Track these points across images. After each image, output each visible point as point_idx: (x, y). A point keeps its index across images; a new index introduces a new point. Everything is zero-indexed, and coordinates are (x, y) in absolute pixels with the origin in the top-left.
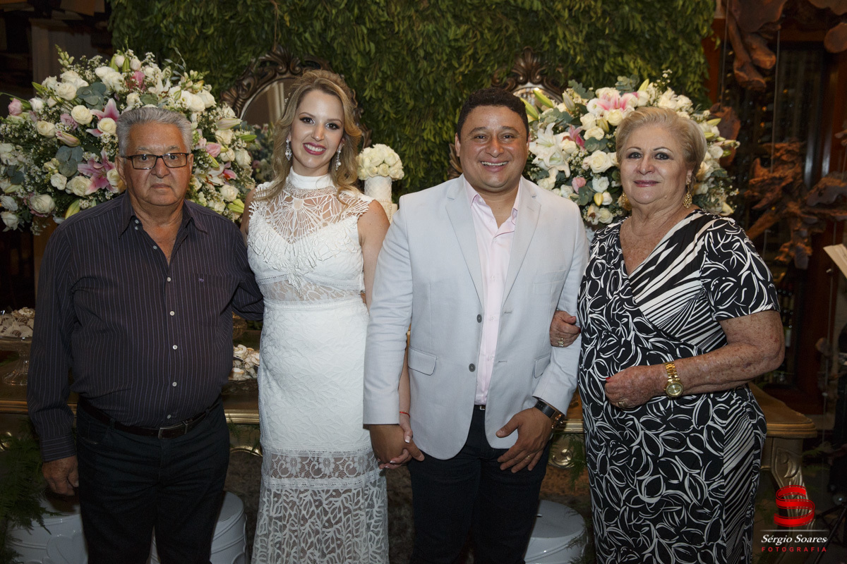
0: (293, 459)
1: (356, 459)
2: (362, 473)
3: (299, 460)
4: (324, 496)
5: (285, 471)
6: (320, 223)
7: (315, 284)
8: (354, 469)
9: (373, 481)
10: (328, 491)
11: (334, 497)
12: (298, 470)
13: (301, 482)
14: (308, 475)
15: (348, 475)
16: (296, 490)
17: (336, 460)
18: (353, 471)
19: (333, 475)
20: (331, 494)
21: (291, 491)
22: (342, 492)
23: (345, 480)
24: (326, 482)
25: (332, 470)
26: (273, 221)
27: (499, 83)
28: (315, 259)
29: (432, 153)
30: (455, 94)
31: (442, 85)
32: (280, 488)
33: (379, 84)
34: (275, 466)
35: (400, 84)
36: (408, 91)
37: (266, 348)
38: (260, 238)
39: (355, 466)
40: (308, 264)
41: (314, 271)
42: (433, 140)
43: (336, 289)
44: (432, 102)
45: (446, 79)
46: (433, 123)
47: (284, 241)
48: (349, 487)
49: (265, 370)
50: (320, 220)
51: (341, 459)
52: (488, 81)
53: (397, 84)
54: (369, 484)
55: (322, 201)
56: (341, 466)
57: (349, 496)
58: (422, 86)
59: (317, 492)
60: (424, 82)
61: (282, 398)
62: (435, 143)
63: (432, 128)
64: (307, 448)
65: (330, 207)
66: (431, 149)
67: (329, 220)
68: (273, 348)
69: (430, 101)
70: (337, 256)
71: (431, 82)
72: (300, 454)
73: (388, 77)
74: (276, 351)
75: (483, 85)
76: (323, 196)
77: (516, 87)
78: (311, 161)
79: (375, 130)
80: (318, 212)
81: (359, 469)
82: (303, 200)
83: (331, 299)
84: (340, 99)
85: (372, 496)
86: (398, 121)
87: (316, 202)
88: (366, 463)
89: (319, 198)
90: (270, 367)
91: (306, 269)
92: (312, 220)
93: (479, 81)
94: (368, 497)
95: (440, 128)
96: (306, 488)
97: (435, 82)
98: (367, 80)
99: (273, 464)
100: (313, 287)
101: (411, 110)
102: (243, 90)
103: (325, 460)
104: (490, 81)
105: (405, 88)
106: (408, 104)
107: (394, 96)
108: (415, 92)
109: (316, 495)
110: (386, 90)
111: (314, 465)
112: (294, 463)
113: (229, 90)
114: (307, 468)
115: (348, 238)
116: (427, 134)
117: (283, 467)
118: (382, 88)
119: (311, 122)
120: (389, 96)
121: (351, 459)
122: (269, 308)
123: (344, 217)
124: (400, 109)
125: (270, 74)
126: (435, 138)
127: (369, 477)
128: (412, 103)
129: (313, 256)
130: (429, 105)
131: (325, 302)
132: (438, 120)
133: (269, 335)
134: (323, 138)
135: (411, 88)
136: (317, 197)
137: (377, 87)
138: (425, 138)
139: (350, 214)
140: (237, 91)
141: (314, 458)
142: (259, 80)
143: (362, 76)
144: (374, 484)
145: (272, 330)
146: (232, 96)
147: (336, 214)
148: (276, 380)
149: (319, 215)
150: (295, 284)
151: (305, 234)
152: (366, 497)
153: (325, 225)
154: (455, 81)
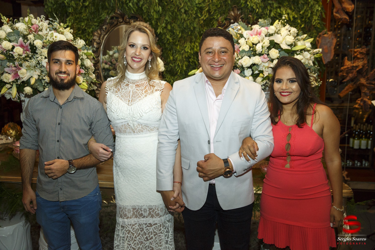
0: (129, 210)
1: (159, 209)
2: (162, 216)
3: (132, 210)
4: (145, 226)
5: (125, 215)
6: (144, 95)
7: (141, 125)
8: (158, 213)
9: (168, 220)
10: (146, 224)
11: (149, 227)
12: (131, 215)
13: (133, 221)
14: (136, 217)
15: (155, 216)
16: (131, 225)
17: (150, 209)
18: (158, 215)
19: (148, 216)
20: (148, 225)
21: (128, 225)
22: (153, 224)
23: (154, 219)
24: (145, 220)
25: (148, 214)
26: (120, 96)
27: (221, 23)
28: (142, 113)
29: (190, 58)
30: (199, 29)
31: (193, 25)
32: (123, 223)
33: (164, 26)
34: (121, 213)
35: (174, 26)
36: (178, 29)
37: (116, 156)
38: (114, 104)
39: (159, 212)
40: (139, 115)
41: (142, 118)
42: (190, 51)
43: (151, 127)
44: (190, 34)
45: (195, 23)
46: (190, 44)
47: (126, 105)
48: (156, 222)
49: (116, 167)
50: (143, 94)
51: (152, 209)
52: (216, 23)
53: (173, 25)
54: (166, 221)
55: (143, 84)
56: (152, 212)
57: (156, 226)
58: (184, 26)
59: (141, 224)
60: (185, 25)
61: (123, 180)
62: (191, 53)
63: (189, 46)
64: (135, 204)
65: (147, 88)
66: (190, 56)
67: (147, 93)
68: (120, 156)
69: (188, 33)
70: (153, 110)
71: (189, 24)
72: (132, 207)
73: (168, 23)
74: (121, 157)
75: (214, 25)
76: (143, 82)
77: (230, 25)
78: (135, 65)
79: (164, 47)
80: (142, 90)
81: (161, 214)
82: (134, 85)
83: (148, 132)
84: (148, 34)
85: (168, 227)
86: (174, 43)
87: (140, 85)
88: (164, 211)
89: (142, 84)
90: (118, 165)
91: (138, 118)
92: (140, 94)
93: (211, 23)
94: (166, 227)
95: (194, 46)
96: (135, 223)
97: (190, 24)
98: (159, 24)
99: (120, 212)
100: (140, 126)
101: (180, 38)
102: (103, 31)
103: (144, 209)
104: (217, 23)
105: (177, 28)
106: (178, 35)
107: (172, 31)
108: (182, 29)
109: (140, 226)
110: (168, 29)
111: (139, 212)
112: (129, 211)
113: (97, 31)
114: (136, 213)
115: (157, 101)
116: (187, 49)
117: (124, 213)
118: (166, 27)
119: (134, 47)
120: (170, 32)
121: (157, 209)
122: (118, 137)
123: (154, 92)
124: (175, 37)
125: (115, 23)
126: (191, 51)
127: (166, 218)
128: (180, 35)
129: (141, 111)
130: (188, 35)
131: (145, 133)
132: (193, 42)
133: (118, 150)
134: (140, 54)
135: (180, 28)
136: (141, 83)
137: (163, 28)
138: (186, 51)
139: (156, 90)
140: (101, 31)
141: (139, 208)
142: (110, 26)
143: (157, 23)
144: (169, 221)
145: (119, 148)
146: (98, 33)
147: (150, 90)
148: (121, 172)
149: (142, 91)
150: (132, 125)
151: (137, 101)
152: (165, 227)
153: (146, 96)
154: (199, 23)
